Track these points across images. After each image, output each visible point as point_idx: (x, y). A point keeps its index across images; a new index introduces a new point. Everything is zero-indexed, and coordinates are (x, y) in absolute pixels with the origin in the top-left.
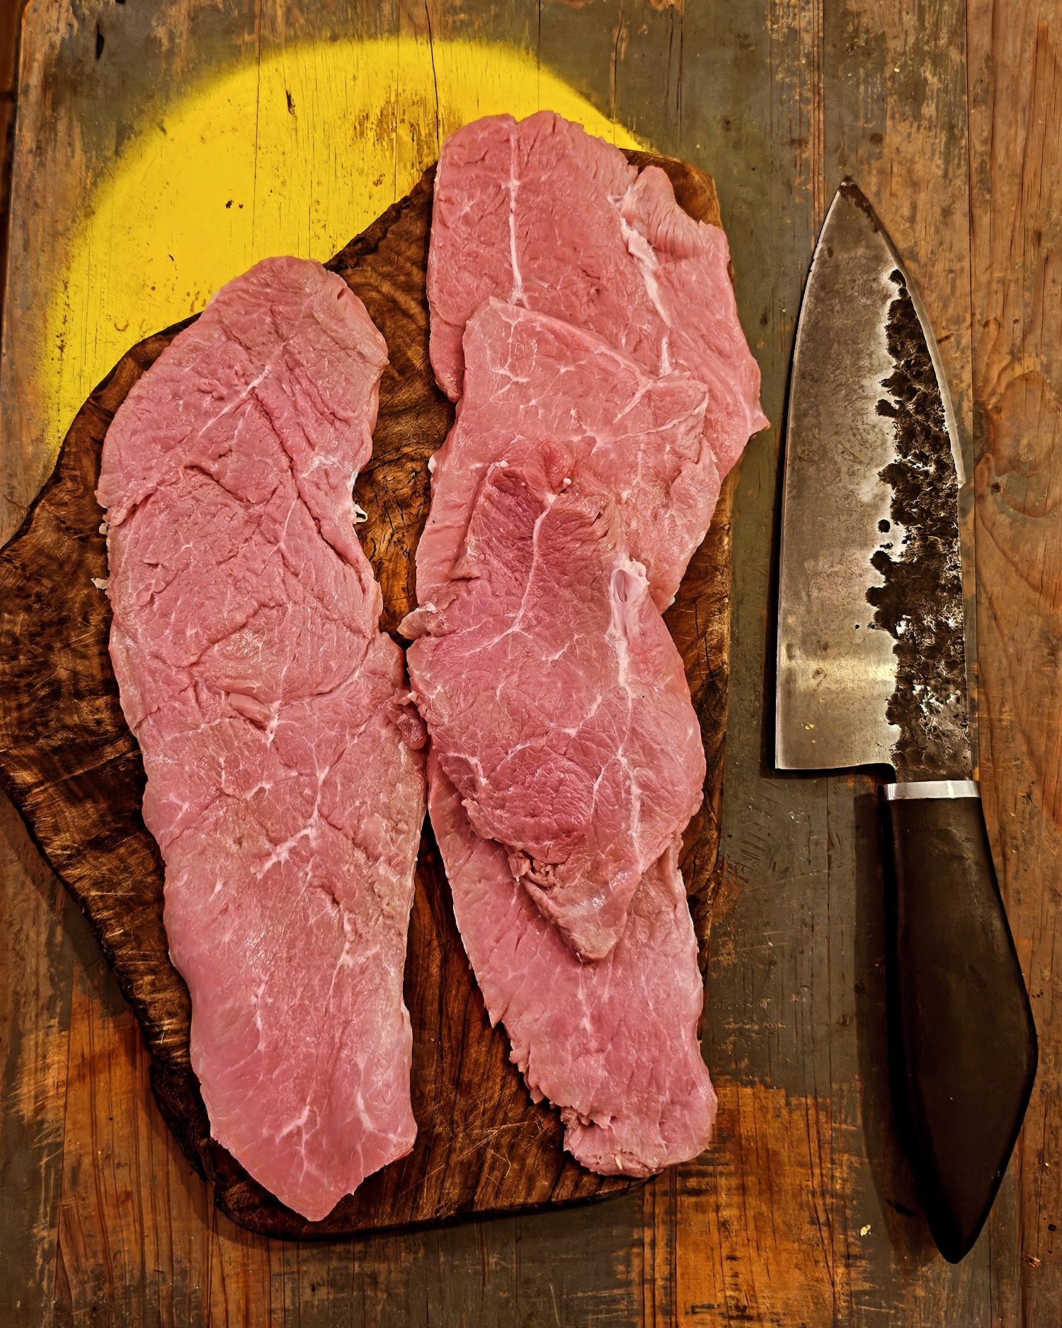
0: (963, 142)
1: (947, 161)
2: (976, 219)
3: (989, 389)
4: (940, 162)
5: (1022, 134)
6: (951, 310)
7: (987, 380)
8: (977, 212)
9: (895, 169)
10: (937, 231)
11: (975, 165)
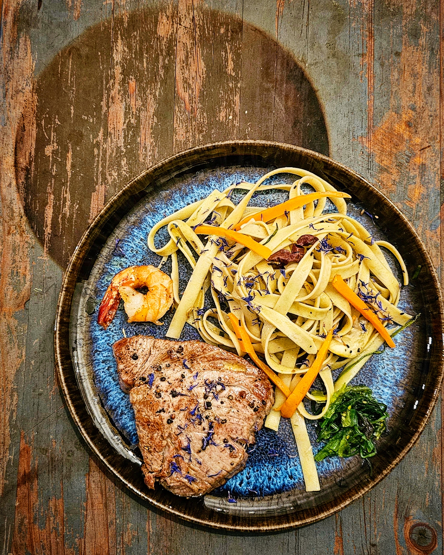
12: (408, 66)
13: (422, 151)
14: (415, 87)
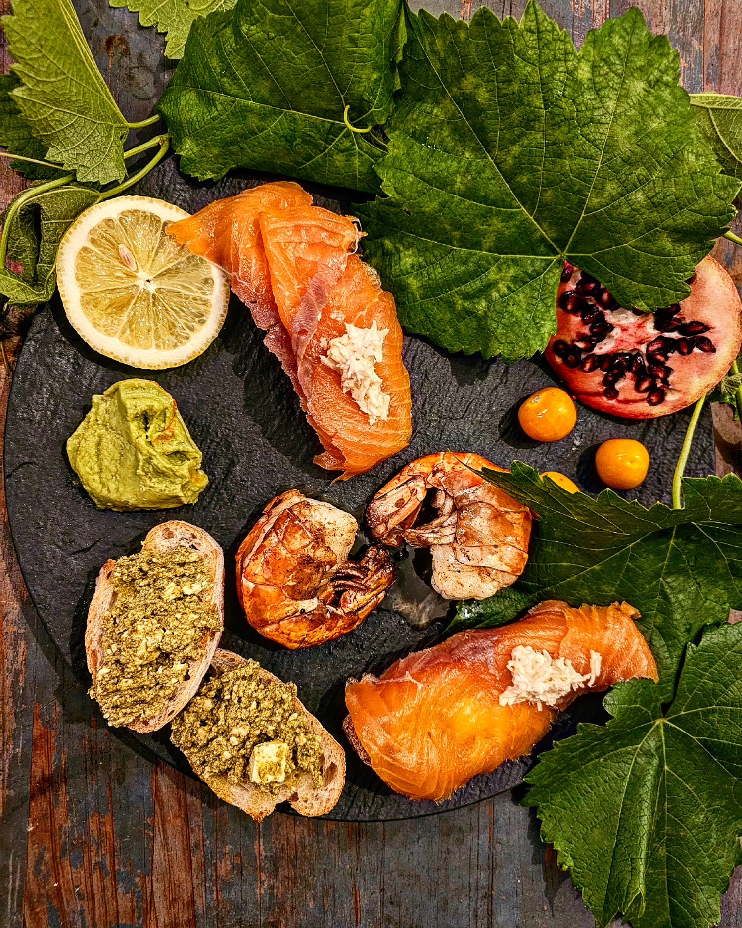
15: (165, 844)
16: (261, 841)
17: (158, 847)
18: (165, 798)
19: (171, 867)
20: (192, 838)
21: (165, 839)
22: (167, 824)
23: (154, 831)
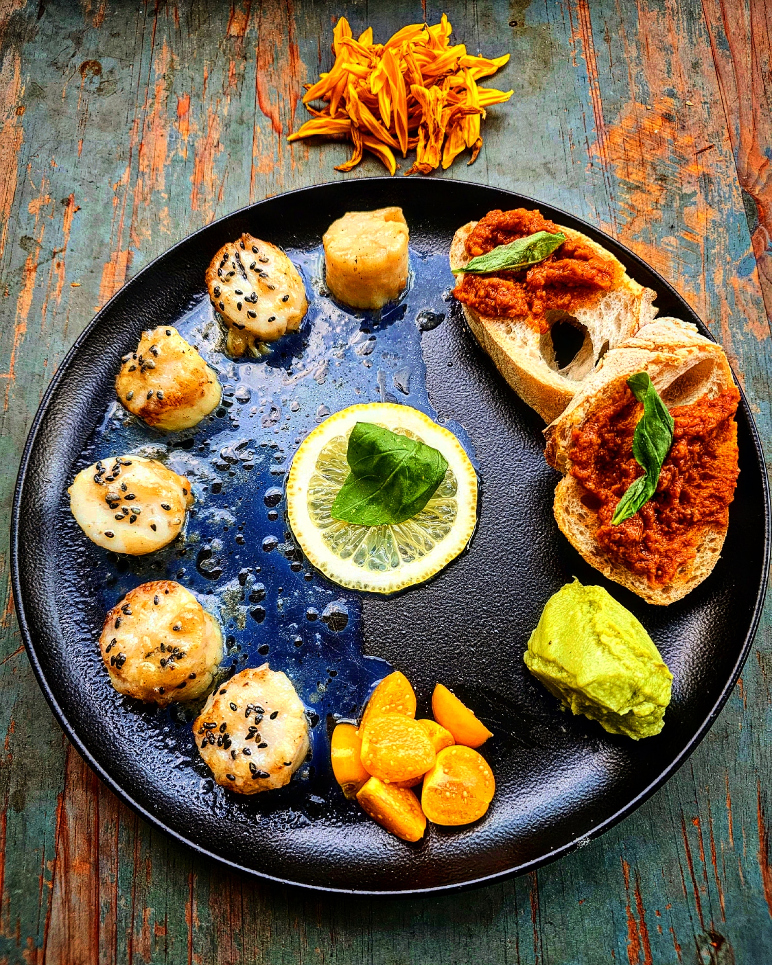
0: (701, 21)
1: (690, 33)
2: (721, 68)
3: (752, 181)
4: (685, 34)
5: (747, 13)
6: (710, 129)
7: (749, 175)
8: (721, 63)
9: (650, 41)
10: (690, 77)
11: (713, 35)
12: (653, 37)
13: (699, 155)
14: (670, 64)
15: (66, 901)
16: (195, 902)
17: (57, 904)
18: (72, 833)
19: (71, 937)
20: (102, 894)
21: (68, 892)
22: (71, 872)
23: (53, 881)
